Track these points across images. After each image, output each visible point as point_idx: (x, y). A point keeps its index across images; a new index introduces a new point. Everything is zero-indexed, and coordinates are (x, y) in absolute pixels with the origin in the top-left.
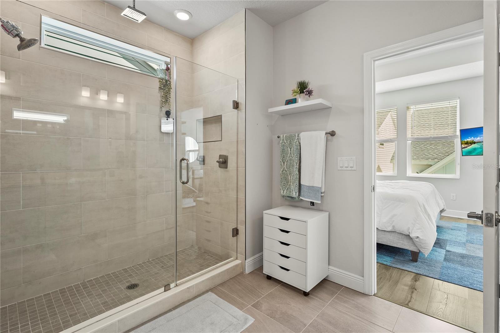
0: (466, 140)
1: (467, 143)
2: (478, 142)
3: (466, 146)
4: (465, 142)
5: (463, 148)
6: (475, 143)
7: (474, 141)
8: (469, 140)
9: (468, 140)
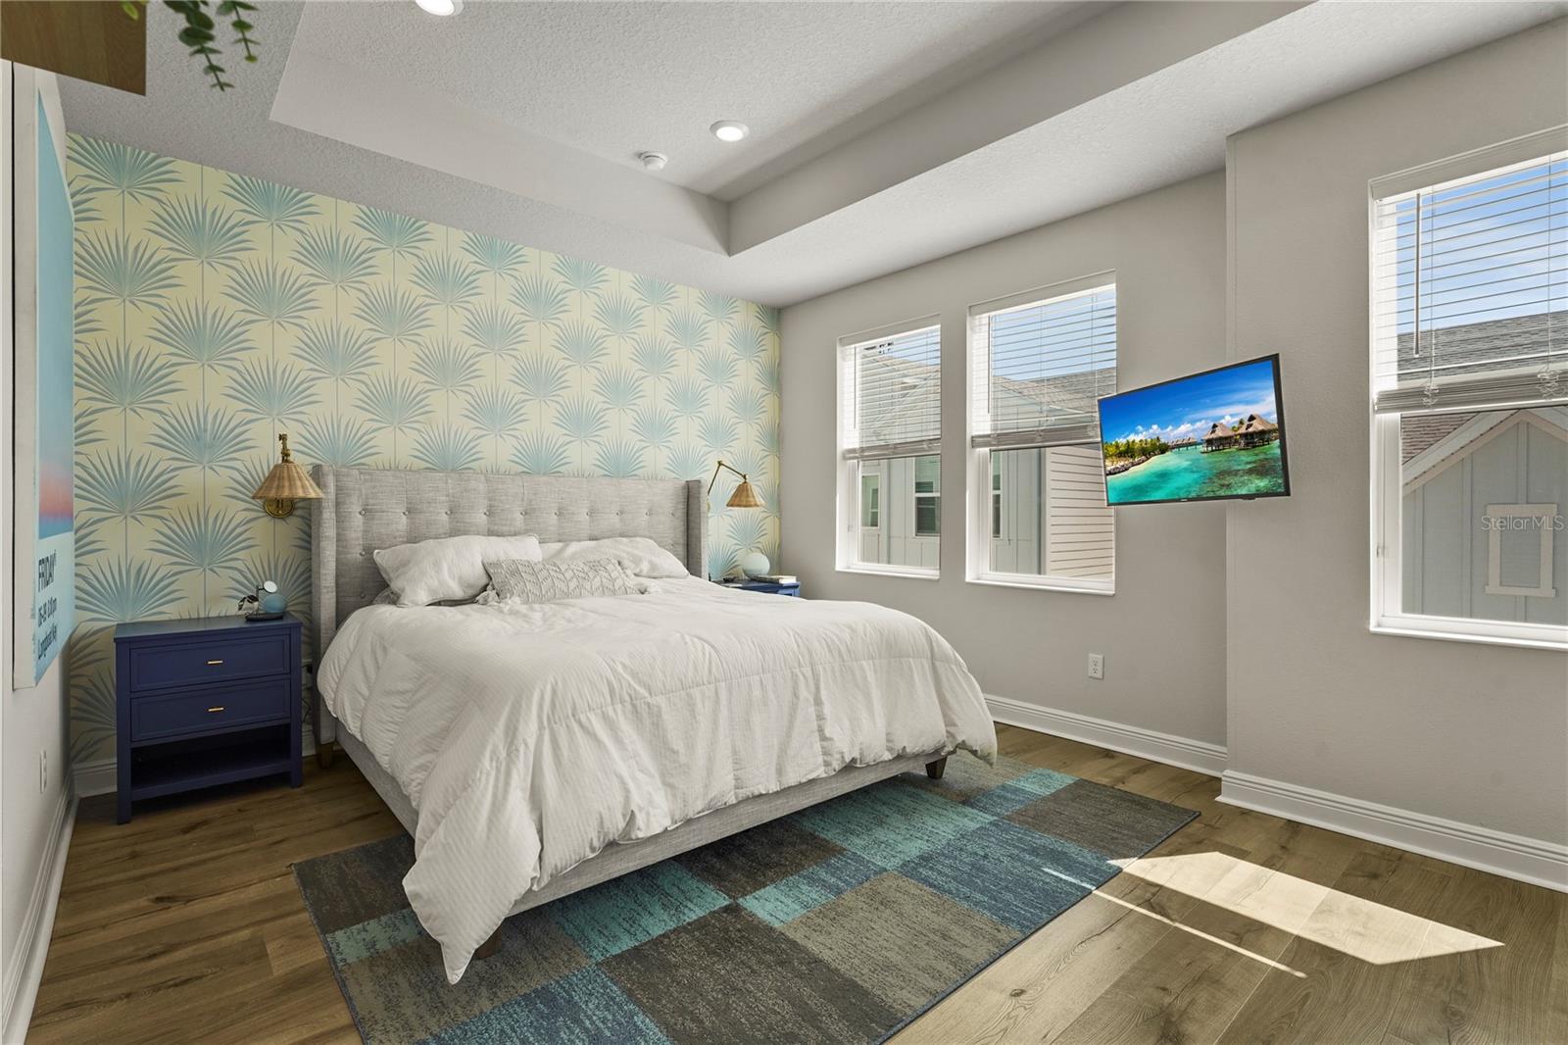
0: (1122, 441)
1: (1128, 452)
2: (1178, 446)
3: (1121, 463)
4: (1117, 447)
5: (1110, 474)
6: (1164, 449)
7: (1163, 441)
8: (1139, 437)
9: (1131, 438)
